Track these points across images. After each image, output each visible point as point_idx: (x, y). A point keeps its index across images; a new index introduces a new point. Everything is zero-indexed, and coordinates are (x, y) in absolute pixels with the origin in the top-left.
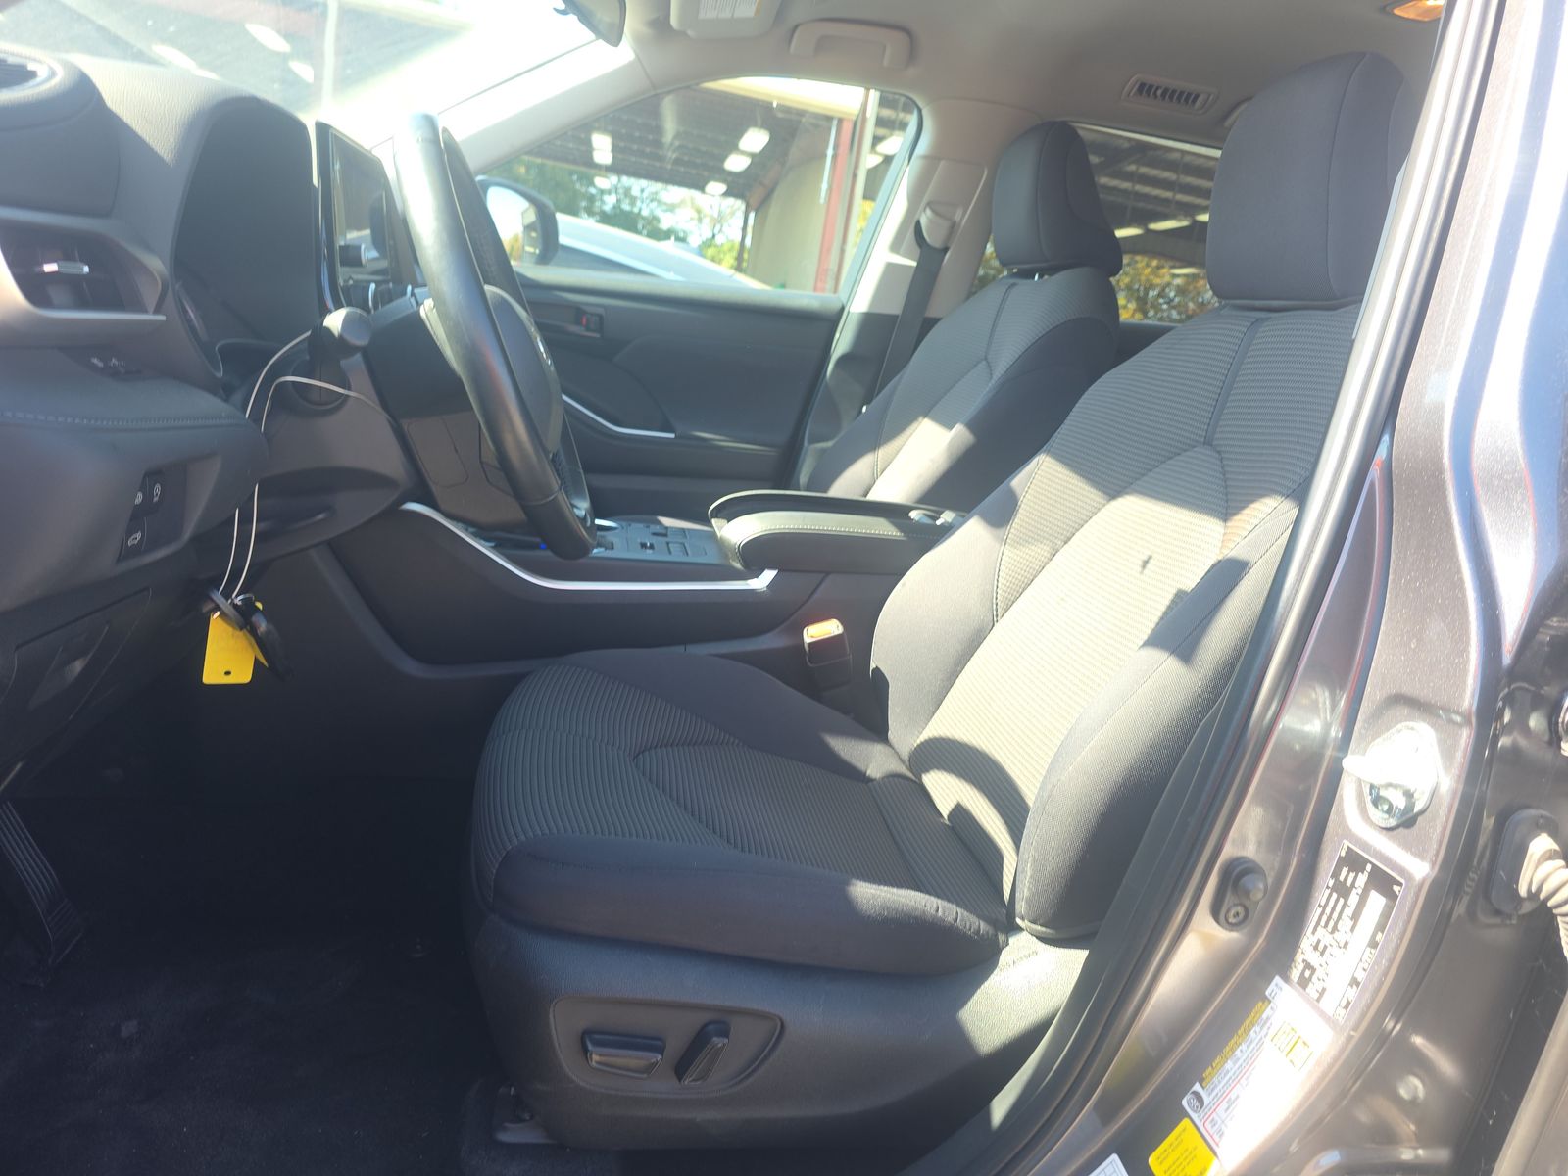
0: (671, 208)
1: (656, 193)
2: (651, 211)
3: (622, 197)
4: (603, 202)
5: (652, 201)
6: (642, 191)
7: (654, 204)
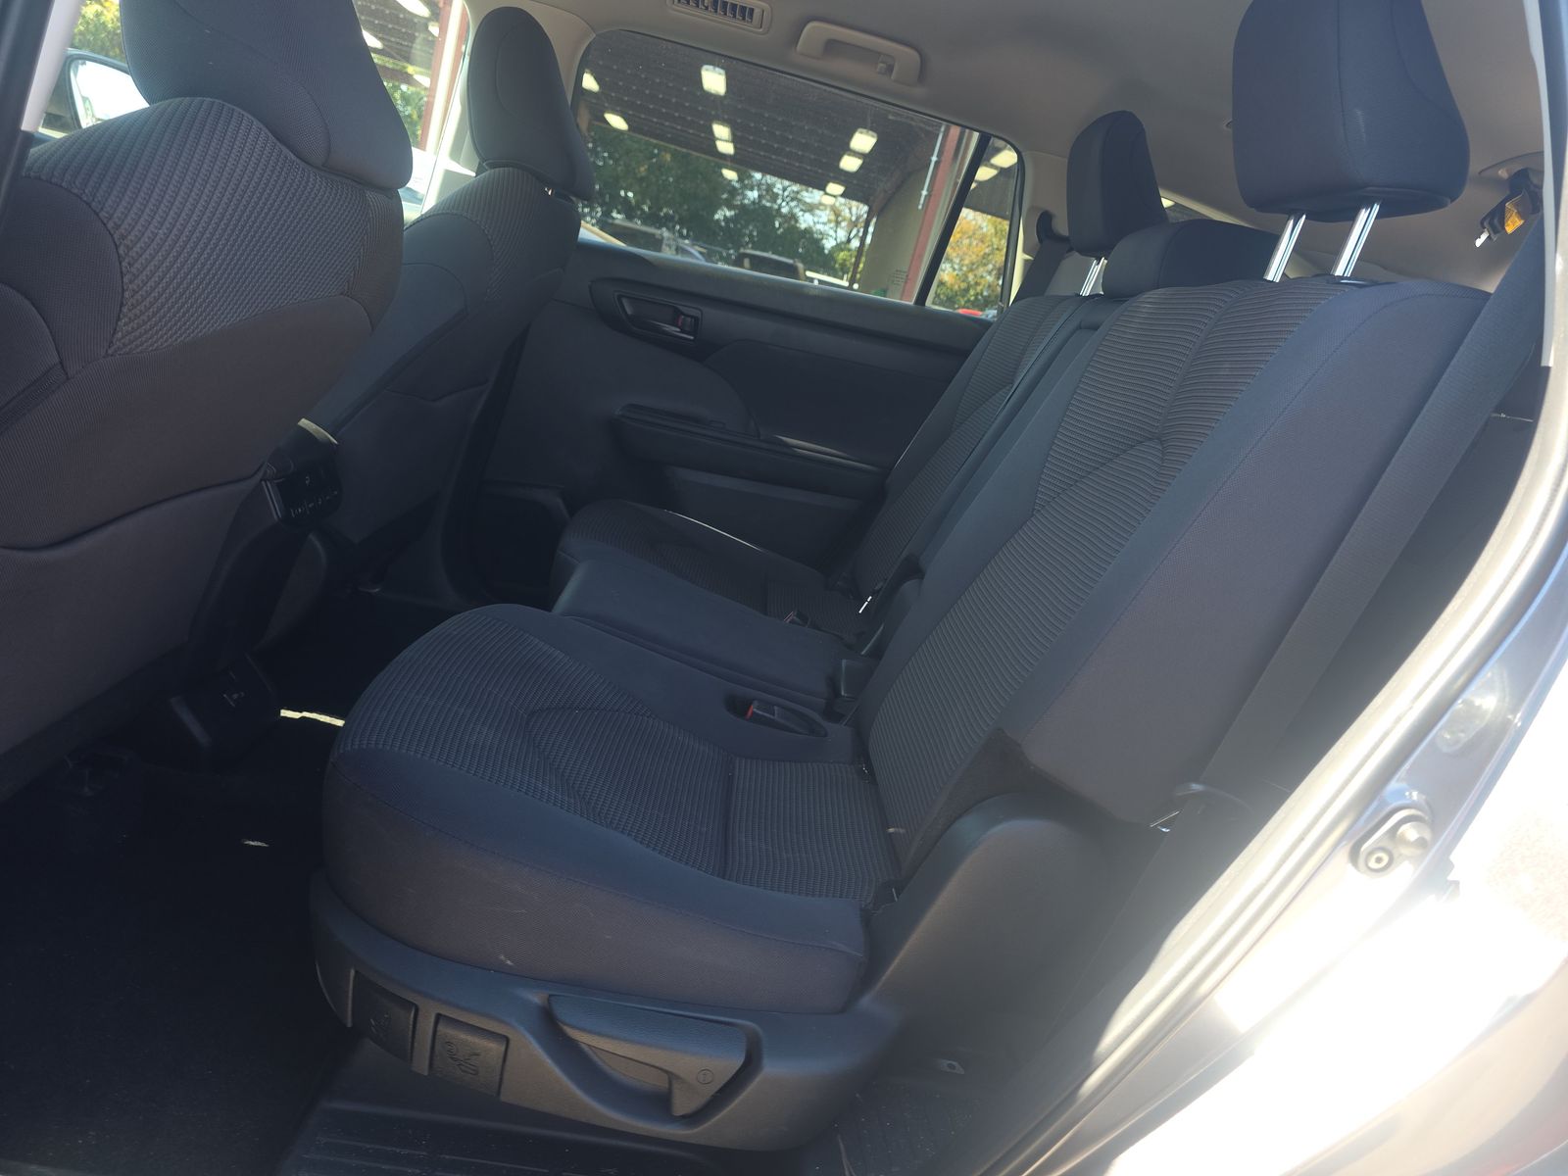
0: (811, 208)
1: (798, 193)
2: (791, 208)
3: (764, 193)
4: (744, 197)
5: (792, 200)
6: (784, 190)
7: (793, 204)
